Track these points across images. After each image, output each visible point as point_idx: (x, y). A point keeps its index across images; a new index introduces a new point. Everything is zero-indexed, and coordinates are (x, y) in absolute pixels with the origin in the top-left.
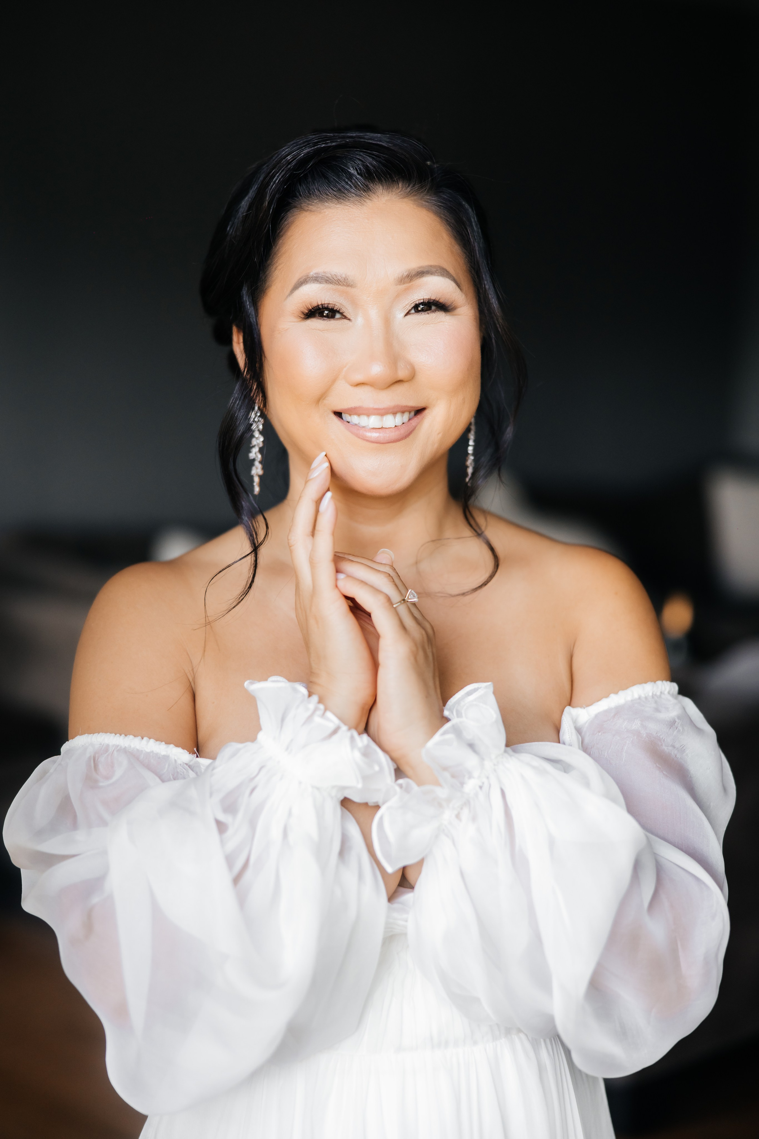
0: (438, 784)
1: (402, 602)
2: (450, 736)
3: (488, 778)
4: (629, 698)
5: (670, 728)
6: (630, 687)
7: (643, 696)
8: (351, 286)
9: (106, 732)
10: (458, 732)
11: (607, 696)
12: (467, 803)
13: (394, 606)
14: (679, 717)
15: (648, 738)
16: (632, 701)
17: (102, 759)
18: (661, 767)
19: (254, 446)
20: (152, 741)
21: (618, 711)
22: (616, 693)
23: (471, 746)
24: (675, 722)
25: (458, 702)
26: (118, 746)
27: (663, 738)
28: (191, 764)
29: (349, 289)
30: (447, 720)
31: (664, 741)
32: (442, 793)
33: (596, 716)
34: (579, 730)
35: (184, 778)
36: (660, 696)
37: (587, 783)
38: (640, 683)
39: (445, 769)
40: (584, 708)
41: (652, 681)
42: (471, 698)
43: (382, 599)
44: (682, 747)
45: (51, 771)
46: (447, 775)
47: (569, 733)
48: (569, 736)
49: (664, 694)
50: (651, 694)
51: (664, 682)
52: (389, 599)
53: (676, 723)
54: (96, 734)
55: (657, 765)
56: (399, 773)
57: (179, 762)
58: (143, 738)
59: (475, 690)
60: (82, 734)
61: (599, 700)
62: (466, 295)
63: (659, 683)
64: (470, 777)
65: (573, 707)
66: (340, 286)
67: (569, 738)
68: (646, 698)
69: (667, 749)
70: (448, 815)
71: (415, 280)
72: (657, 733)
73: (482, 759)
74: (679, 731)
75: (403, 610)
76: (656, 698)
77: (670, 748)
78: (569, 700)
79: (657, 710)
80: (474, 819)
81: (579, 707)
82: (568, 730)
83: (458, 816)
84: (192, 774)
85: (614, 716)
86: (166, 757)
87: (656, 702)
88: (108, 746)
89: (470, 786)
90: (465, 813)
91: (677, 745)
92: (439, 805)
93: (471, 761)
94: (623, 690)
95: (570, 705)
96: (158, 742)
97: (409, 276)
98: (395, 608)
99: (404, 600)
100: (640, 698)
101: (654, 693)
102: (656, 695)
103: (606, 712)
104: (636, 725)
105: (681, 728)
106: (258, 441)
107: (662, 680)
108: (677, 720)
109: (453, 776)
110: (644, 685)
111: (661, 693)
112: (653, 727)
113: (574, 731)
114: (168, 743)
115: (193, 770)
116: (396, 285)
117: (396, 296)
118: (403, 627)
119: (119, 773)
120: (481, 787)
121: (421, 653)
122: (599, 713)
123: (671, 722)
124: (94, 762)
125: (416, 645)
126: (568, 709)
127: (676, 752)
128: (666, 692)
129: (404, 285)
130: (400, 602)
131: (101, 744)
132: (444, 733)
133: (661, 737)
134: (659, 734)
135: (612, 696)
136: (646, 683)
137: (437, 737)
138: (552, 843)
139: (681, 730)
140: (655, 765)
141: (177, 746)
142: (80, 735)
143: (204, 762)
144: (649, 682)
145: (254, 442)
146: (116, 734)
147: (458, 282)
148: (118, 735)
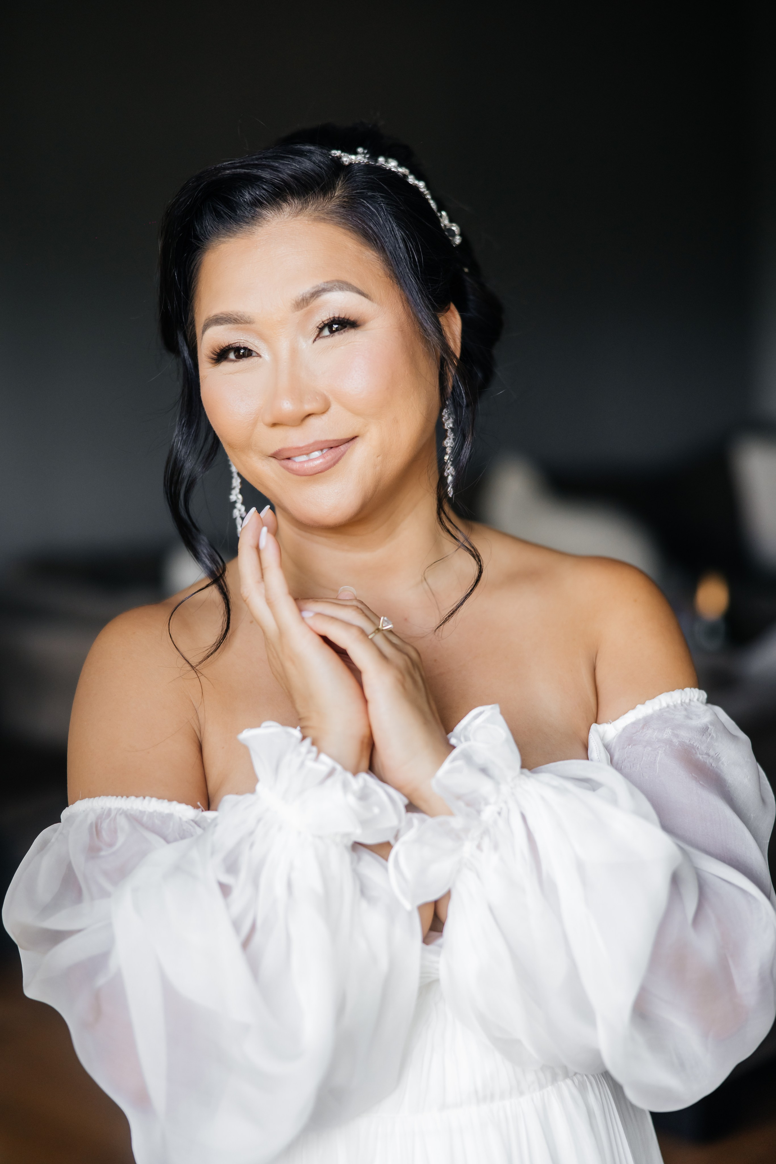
0: (451, 814)
1: (377, 631)
2: (460, 763)
3: (506, 802)
4: (657, 708)
5: (703, 735)
6: (658, 695)
7: (671, 704)
8: (250, 322)
9: (107, 795)
10: (468, 758)
11: (633, 708)
12: (486, 832)
13: (370, 637)
14: (712, 723)
15: (681, 746)
16: (660, 710)
17: (105, 825)
18: (697, 777)
19: (235, 488)
20: (154, 800)
21: (646, 722)
22: (643, 703)
23: (484, 771)
24: (707, 728)
25: (465, 728)
26: (120, 809)
27: (697, 746)
28: (197, 819)
29: (248, 325)
30: (453, 747)
31: (698, 748)
32: (457, 822)
33: (624, 729)
34: (607, 747)
35: (192, 836)
36: (689, 704)
37: (614, 801)
38: (668, 691)
39: (459, 797)
40: (611, 723)
41: (679, 689)
42: (479, 721)
43: (355, 632)
44: (717, 755)
45: (53, 840)
46: (461, 804)
47: (597, 752)
48: (597, 754)
49: (693, 701)
50: (679, 702)
51: (693, 689)
52: (362, 632)
53: (709, 729)
54: (96, 798)
55: (693, 775)
56: (411, 807)
57: (184, 819)
58: (144, 798)
59: (481, 713)
60: (82, 799)
61: (626, 712)
62: (380, 304)
63: (687, 690)
64: (487, 803)
65: (599, 724)
66: (239, 325)
67: (598, 756)
68: (675, 706)
69: (702, 757)
70: (468, 847)
71: (311, 303)
72: (690, 741)
73: (497, 783)
74: (712, 737)
75: (379, 639)
76: (686, 706)
77: (705, 756)
78: (596, 716)
79: (688, 717)
80: (496, 847)
81: (605, 723)
82: (596, 748)
83: (479, 847)
84: (199, 831)
85: (643, 728)
86: (170, 816)
87: (686, 710)
88: (110, 810)
89: (488, 813)
90: (486, 843)
91: (712, 753)
92: (457, 837)
93: (486, 787)
94: (650, 699)
95: (596, 722)
96: (160, 801)
98: (371, 640)
99: (378, 629)
100: (668, 706)
101: (683, 701)
102: (684, 702)
103: (634, 724)
104: (667, 734)
105: (714, 735)
106: (237, 483)
107: (691, 687)
108: (710, 727)
109: (468, 804)
110: (672, 693)
111: (690, 700)
112: (685, 735)
113: (602, 749)
114: (170, 800)
115: (199, 826)
116: (296, 311)
118: (383, 656)
119: (121, 839)
120: (499, 813)
121: (408, 679)
122: (626, 726)
123: (704, 728)
124: (96, 829)
125: (401, 672)
126: (594, 726)
127: (711, 761)
128: (695, 699)
130: (374, 632)
131: (102, 808)
132: (453, 760)
133: (695, 745)
134: (693, 742)
135: (639, 707)
136: (673, 690)
137: (447, 765)
138: (580, 867)
139: (715, 737)
140: (691, 775)
141: (180, 802)
142: (80, 800)
143: (209, 815)
144: (677, 690)
145: (234, 483)
146: (117, 797)
147: (365, 292)
148: (119, 797)
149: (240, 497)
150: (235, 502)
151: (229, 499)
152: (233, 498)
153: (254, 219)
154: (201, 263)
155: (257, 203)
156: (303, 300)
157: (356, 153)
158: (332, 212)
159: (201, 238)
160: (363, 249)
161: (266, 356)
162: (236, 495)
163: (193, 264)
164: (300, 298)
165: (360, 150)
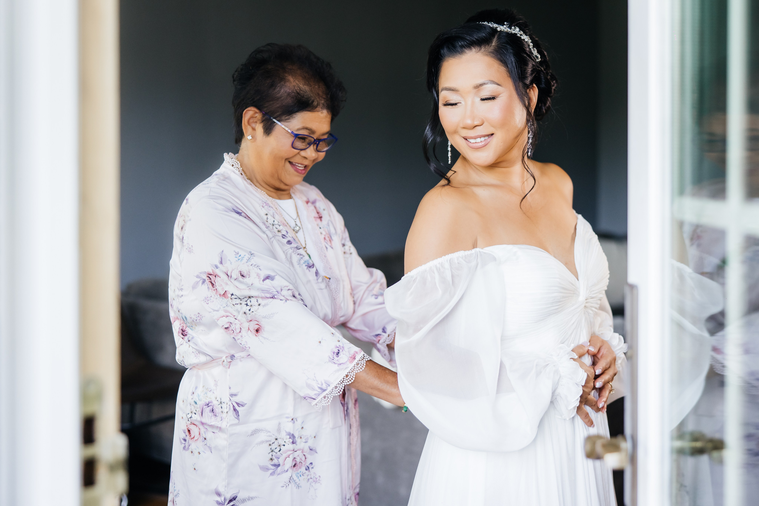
147: (500, 84)
153: (462, 52)
154: (442, 65)
155: (462, 47)
156: (477, 86)
157: (503, 25)
158: (491, 52)
159: (443, 56)
160: (500, 67)
161: (463, 103)
163: (439, 65)
164: (476, 85)
165: (506, 23)
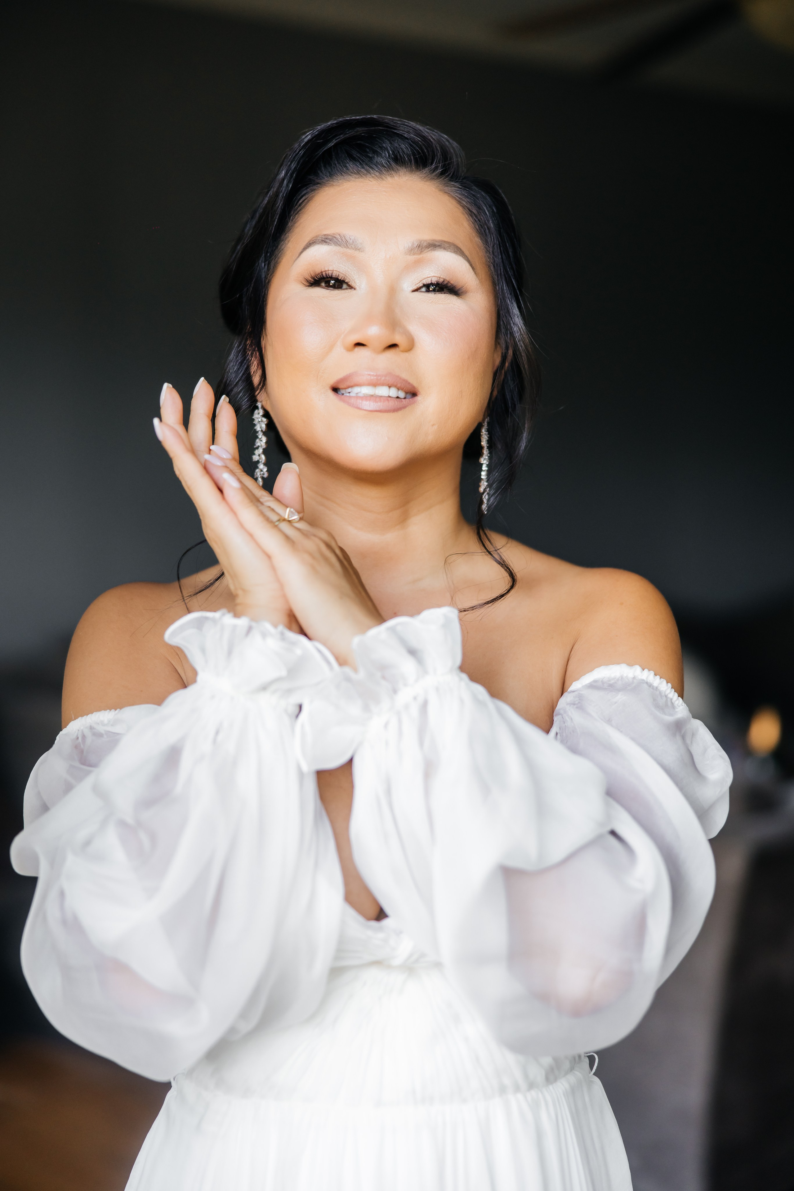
8: (359, 250)
19: (258, 448)
29: (356, 253)
60: (76, 719)
62: (480, 280)
66: (348, 250)
71: (426, 252)
97: (419, 246)
106: (262, 443)
116: (407, 255)
117: (405, 266)
129: (415, 256)
145: (258, 443)
146: (110, 710)
147: (473, 265)
148: (113, 710)
149: (263, 457)
150: (258, 462)
151: (252, 458)
152: (255, 458)
161: (361, 289)
162: (259, 455)
